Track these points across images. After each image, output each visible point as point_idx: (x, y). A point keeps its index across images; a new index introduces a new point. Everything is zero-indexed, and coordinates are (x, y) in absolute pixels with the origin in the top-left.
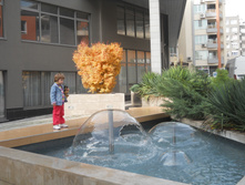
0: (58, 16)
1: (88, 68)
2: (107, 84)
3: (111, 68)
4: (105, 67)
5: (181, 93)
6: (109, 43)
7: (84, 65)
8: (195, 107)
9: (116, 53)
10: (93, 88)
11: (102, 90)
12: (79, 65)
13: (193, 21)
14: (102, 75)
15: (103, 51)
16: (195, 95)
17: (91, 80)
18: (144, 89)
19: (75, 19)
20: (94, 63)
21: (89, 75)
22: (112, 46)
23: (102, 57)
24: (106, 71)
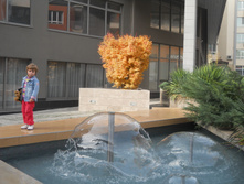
0: (88, 5)
1: (113, 61)
2: (132, 79)
3: (138, 62)
4: (130, 61)
5: (208, 97)
6: (138, 36)
7: (109, 58)
8: (223, 115)
9: (144, 46)
10: (117, 83)
11: (127, 85)
12: (104, 57)
13: (236, 17)
14: (128, 69)
15: (130, 43)
16: (225, 99)
17: (115, 74)
18: (172, 87)
19: (106, 9)
20: (120, 57)
21: (114, 69)
22: (141, 39)
23: (129, 50)
24: (132, 66)
